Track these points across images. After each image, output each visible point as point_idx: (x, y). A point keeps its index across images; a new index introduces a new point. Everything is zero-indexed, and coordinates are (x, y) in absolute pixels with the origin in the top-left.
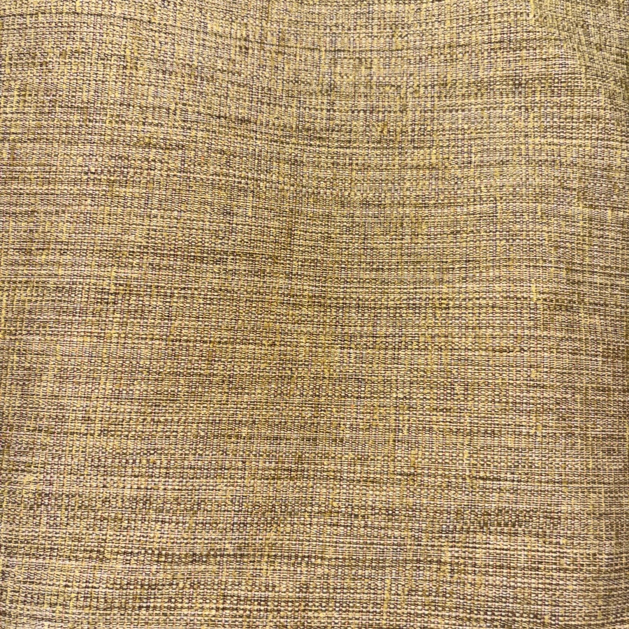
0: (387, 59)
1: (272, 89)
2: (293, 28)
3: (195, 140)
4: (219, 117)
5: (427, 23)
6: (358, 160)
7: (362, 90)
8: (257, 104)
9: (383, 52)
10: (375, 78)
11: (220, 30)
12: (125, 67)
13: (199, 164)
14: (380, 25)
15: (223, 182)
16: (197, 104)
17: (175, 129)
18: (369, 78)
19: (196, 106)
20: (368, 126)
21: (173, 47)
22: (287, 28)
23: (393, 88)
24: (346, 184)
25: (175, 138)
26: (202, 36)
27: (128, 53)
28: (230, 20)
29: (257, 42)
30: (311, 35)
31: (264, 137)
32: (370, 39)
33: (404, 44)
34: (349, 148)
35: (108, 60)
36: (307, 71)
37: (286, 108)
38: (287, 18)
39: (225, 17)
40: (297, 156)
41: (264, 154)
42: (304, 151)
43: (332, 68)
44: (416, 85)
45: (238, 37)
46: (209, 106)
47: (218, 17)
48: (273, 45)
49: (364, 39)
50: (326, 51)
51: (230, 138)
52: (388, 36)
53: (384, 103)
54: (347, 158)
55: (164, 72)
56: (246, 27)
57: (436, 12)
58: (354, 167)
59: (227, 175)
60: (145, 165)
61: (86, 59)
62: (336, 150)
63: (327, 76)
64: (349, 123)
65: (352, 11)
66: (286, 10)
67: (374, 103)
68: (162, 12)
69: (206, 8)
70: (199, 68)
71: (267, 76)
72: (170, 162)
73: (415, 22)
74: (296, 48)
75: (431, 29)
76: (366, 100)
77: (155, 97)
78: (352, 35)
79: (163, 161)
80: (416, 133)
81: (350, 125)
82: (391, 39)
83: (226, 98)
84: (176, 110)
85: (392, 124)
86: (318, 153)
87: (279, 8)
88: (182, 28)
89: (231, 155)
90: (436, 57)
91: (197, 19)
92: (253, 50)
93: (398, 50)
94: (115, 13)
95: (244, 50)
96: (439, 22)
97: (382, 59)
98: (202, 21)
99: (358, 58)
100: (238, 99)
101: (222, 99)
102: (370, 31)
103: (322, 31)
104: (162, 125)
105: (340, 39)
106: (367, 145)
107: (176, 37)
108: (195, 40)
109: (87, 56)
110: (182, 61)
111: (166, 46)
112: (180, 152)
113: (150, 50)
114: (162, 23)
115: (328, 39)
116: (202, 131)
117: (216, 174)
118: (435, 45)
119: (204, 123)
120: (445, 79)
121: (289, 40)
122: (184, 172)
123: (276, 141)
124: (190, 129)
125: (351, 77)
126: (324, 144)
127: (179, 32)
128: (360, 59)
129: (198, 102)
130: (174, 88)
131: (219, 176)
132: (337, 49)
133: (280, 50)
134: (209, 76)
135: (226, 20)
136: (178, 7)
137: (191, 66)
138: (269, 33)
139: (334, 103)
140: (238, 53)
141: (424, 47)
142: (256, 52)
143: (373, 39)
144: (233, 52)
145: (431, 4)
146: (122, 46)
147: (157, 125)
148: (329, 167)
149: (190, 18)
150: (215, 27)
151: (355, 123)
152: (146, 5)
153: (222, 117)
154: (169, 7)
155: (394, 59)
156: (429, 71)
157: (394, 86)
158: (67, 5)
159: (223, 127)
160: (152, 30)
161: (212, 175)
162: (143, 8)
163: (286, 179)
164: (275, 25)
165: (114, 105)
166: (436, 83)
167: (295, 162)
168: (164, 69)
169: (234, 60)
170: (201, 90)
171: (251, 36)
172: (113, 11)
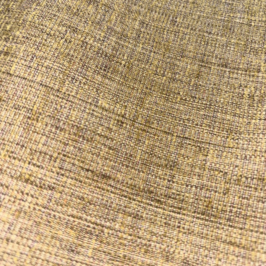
0: (220, 152)
1: (133, 156)
2: (157, 116)
3: (64, 185)
4: (88, 170)
5: (255, 134)
6: (185, 224)
7: (197, 170)
8: (119, 165)
9: (218, 146)
10: (208, 164)
11: (107, 106)
12: (29, 118)
13: (61, 205)
14: (219, 127)
15: (76, 223)
16: (74, 157)
17: (52, 173)
18: (204, 162)
19: (73, 158)
20: (197, 199)
21: (69, 111)
22: (153, 114)
23: (221, 173)
24: (173, 242)
25: (49, 180)
26: (93, 107)
27: (35, 109)
28: (116, 101)
29: (131, 120)
30: (169, 123)
31: (117, 191)
32: (210, 135)
33: (234, 144)
34: (179, 213)
35: (19, 110)
36: (160, 148)
37: (139, 172)
38: (155, 108)
39: (112, 98)
40: (139, 211)
41: (114, 205)
42: (145, 208)
43: (179, 150)
44: (239, 175)
45: (118, 114)
46: (83, 160)
47: (108, 98)
48: (141, 124)
49: (206, 134)
50: (177, 136)
51: (92, 189)
52: (224, 137)
53: (212, 184)
54: (177, 221)
55: (57, 128)
56: (126, 108)
57: (262, 127)
58: (181, 229)
59: (81, 218)
60: (19, 196)
61: (5, 105)
62: (169, 213)
63: (173, 155)
64: (183, 194)
65: (202, 113)
66: (156, 102)
67: (205, 182)
68: (70, 85)
69: (101, 90)
70: (84, 130)
71: (132, 145)
72: (39, 198)
73: (245, 131)
74: (157, 129)
75: (256, 138)
76: (198, 178)
77: (44, 145)
78: (198, 129)
79: (34, 196)
80: (233, 214)
81: (183, 196)
82: (226, 139)
83: (98, 156)
84: (57, 158)
85: (215, 202)
86: (155, 212)
87: (151, 100)
88: (80, 99)
89: (88, 202)
90: (258, 157)
91: (92, 96)
92: (127, 124)
93: (229, 147)
94: (36, 79)
95: (120, 123)
96: (263, 134)
97: (216, 151)
98: (96, 97)
99: (199, 146)
100: (106, 159)
101: (95, 156)
102: (212, 129)
103: (177, 121)
104: (42, 168)
105: (189, 130)
106: (193, 214)
107: (74, 105)
108: (87, 110)
109: (5, 104)
110: (72, 122)
111: (65, 109)
112: (50, 192)
113: (52, 110)
114: (67, 93)
115: (180, 128)
116: (72, 179)
117: (72, 216)
118: (258, 150)
119: (75, 173)
120: (263, 175)
121: (153, 123)
122: (48, 209)
123: (126, 197)
124: (63, 175)
125: (191, 160)
126: (161, 206)
127: (77, 102)
128: (200, 148)
129: (76, 156)
130: (61, 141)
131: (74, 217)
132: (185, 136)
133: (145, 129)
134: (89, 138)
135: (113, 101)
136: (82, 85)
137: (78, 128)
138: (140, 115)
139: (174, 176)
140: (115, 125)
141: (250, 149)
142: (128, 126)
143: (213, 136)
144: (112, 123)
145: (259, 121)
146: (33, 103)
147: (39, 167)
148: (162, 225)
149: (88, 94)
150: (104, 103)
151: (187, 195)
152: (60, 79)
153: (91, 171)
154: (76, 84)
155: (225, 153)
156: (251, 166)
157: (222, 172)
158: (5, 67)
159: (88, 178)
160: (58, 96)
161: (69, 216)
162: (57, 80)
163: (126, 229)
164: (146, 111)
165: (12, 143)
166: (255, 176)
167: (136, 216)
168: (58, 126)
169: (112, 129)
170: (81, 147)
171: (127, 115)
172: (35, 78)
